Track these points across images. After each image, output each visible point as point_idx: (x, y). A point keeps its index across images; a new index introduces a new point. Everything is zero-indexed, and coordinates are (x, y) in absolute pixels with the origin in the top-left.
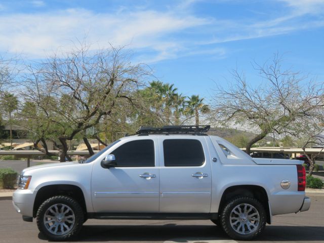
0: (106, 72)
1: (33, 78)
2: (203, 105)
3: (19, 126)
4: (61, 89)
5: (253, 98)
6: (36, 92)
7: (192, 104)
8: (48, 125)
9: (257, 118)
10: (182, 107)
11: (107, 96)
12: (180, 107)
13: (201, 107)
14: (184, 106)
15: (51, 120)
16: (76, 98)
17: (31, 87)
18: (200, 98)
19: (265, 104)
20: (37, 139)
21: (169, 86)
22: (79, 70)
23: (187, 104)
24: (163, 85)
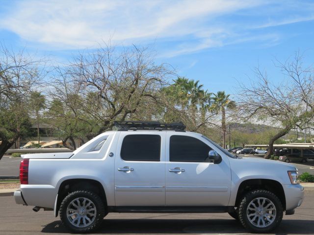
0: (131, 72)
1: (61, 78)
2: (229, 101)
3: (48, 125)
4: (88, 88)
5: (275, 95)
6: (65, 92)
7: (217, 100)
8: (76, 124)
9: (279, 114)
10: (208, 104)
11: (132, 95)
12: (205, 104)
13: (228, 103)
14: (209, 102)
15: (79, 118)
16: (103, 97)
17: (60, 87)
18: (226, 94)
19: (287, 100)
20: (66, 137)
21: (195, 83)
22: (104, 70)
23: (212, 100)
24: (188, 82)
